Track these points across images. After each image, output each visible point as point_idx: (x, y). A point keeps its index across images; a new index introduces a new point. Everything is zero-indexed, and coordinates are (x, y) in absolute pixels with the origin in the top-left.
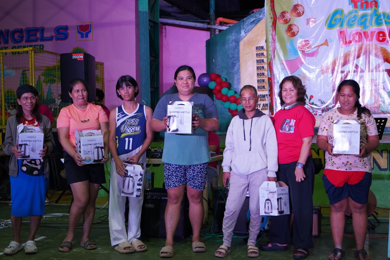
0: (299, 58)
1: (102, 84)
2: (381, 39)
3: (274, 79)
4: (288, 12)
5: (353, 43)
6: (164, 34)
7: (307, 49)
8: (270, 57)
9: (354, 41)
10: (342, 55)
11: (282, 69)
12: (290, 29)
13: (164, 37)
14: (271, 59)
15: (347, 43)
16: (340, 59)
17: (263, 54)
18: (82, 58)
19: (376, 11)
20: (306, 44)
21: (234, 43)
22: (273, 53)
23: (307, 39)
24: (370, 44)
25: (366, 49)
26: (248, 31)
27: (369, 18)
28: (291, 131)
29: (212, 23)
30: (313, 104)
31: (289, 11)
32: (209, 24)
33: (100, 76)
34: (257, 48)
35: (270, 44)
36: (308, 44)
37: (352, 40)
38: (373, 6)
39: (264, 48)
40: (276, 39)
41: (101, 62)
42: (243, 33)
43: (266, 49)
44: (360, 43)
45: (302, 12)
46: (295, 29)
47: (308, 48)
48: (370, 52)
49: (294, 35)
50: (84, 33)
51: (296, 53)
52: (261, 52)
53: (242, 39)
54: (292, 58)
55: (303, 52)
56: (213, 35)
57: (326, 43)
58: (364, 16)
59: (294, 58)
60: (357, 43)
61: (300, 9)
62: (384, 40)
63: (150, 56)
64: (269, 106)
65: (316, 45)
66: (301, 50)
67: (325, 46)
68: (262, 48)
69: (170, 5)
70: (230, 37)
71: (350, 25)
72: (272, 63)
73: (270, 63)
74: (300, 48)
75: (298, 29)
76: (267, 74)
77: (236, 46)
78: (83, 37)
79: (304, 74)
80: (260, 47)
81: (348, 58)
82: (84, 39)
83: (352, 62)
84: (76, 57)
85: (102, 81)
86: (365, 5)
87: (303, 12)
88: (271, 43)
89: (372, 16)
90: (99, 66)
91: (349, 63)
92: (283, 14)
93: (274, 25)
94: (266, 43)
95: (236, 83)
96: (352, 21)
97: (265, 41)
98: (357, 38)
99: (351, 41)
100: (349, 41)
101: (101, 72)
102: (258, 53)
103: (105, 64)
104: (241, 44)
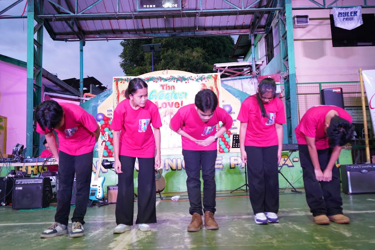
1: (5, 130)
2: (177, 106)
9: (163, 107)
17: (111, 114)
19: (174, 91)
24: (171, 109)
26: (103, 101)
27: (170, 95)
29: (81, 96)
32: (79, 96)
34: (108, 111)
37: (161, 106)
38: (173, 89)
41: (5, 117)
42: (99, 102)
52: (110, 113)
53: (99, 105)
56: (81, 103)
58: (168, 94)
63: (34, 106)
68: (111, 111)
69: (54, 85)
70: (92, 104)
71: (160, 98)
77: (95, 109)
85: (5, 129)
86: (168, 88)
89: (172, 94)
90: (4, 119)
93: (118, 97)
96: (162, 97)
97: (113, 107)
98: (164, 105)
101: (5, 125)
102: (109, 113)
103: (8, 118)
104: (99, 108)
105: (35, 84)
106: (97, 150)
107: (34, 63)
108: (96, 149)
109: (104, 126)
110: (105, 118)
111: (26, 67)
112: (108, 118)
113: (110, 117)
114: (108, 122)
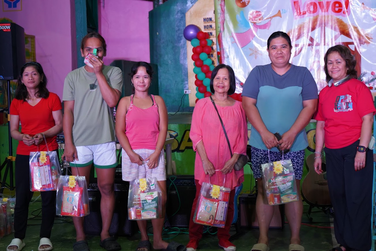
0: (250, 30)
1: (34, 59)
2: (337, 9)
3: (224, 54)
5: (307, 14)
6: (102, 4)
7: (258, 20)
8: (219, 30)
9: (309, 12)
10: (296, 27)
11: (232, 43)
13: (102, 8)
14: (220, 31)
15: (302, 14)
16: (294, 31)
17: (211, 26)
18: (9, 28)
20: (257, 15)
21: (179, 14)
22: (222, 25)
23: (258, 10)
24: (326, 15)
25: (321, 20)
26: (194, 2)
28: (349, 109)
33: (30, 51)
34: (205, 20)
35: (219, 16)
36: (260, 15)
37: (306, 10)
39: (212, 20)
40: (226, 10)
41: (32, 36)
42: (189, 4)
43: (214, 21)
44: (315, 14)
47: (260, 19)
48: (326, 24)
49: (244, 5)
50: (12, 2)
51: (247, 25)
52: (209, 24)
53: (188, 10)
54: (243, 30)
55: (255, 24)
56: (156, 5)
57: (279, 14)
59: (245, 31)
60: (312, 14)
62: (340, 11)
63: (88, 27)
65: (268, 16)
66: (252, 21)
67: (278, 18)
68: (210, 19)
70: (175, 7)
72: (222, 36)
73: (219, 36)
74: (251, 20)
76: (216, 48)
77: (182, 17)
78: (11, 7)
79: (256, 48)
80: (208, 18)
81: (302, 31)
82: (12, 9)
83: (306, 34)
84: (2, 28)
85: (34, 57)
88: (220, 14)
90: (29, 39)
91: (304, 36)
94: (214, 15)
95: (182, 58)
97: (213, 12)
98: (312, 9)
99: (306, 12)
100: (304, 12)
101: (32, 46)
102: (206, 24)
103: (37, 37)
104: (188, 15)
106: (187, 93)
108: (185, 91)
109: (198, 49)
110: (201, 35)
112: (205, 33)
113: (209, 31)
114: (206, 42)
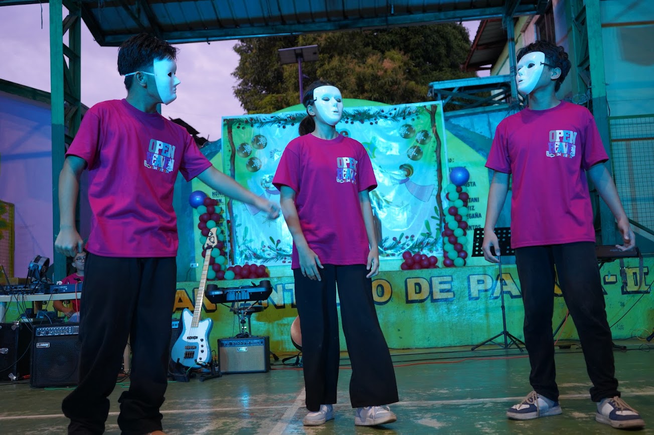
1: (12, 231)
3: (234, 222)
4: (248, 144)
7: (271, 185)
11: (244, 210)
12: (251, 162)
20: (270, 180)
23: (271, 175)
30: (280, 249)
31: (250, 142)
41: (11, 203)
45: (264, 144)
46: (257, 163)
49: (256, 169)
51: (259, 190)
55: (267, 189)
61: (262, 140)
64: (228, 254)
66: (264, 187)
72: (232, 203)
73: (228, 204)
75: (261, 162)
76: (225, 216)
85: (12, 227)
87: (266, 144)
90: (8, 208)
92: (243, 146)
93: (233, 158)
101: (11, 219)
103: (17, 205)
105: (67, 134)
106: (194, 267)
107: (65, 94)
108: (191, 264)
109: (205, 217)
110: (208, 201)
111: (50, 103)
112: (213, 200)
113: (218, 198)
114: (214, 210)
